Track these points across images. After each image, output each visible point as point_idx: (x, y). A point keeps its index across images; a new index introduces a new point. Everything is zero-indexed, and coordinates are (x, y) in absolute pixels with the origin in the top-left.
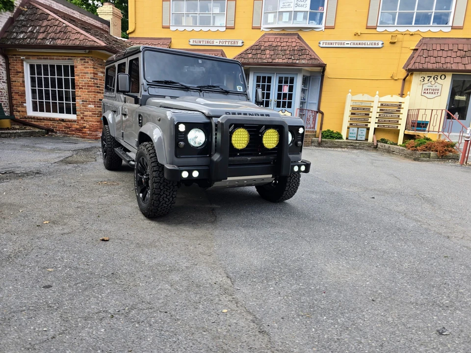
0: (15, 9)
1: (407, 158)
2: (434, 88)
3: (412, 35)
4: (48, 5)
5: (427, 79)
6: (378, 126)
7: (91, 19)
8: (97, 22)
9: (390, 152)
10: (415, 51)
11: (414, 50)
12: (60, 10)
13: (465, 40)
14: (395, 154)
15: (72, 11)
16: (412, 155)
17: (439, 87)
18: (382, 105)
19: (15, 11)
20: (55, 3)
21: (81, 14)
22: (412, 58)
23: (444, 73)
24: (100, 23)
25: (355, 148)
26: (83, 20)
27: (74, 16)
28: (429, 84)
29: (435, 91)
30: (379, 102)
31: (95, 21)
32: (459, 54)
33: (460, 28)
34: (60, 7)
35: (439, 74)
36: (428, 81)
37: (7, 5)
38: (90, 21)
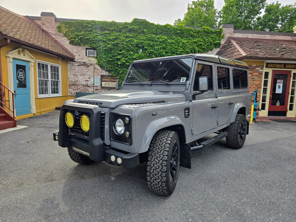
0: (221, 46)
4: (245, 37)
7: (281, 36)
8: (287, 37)
12: (254, 38)
15: (264, 36)
19: (221, 47)
20: (250, 34)
21: (272, 36)
24: (290, 37)
26: (273, 39)
27: (265, 38)
31: (285, 37)
34: (254, 36)
37: (217, 45)
38: (280, 38)
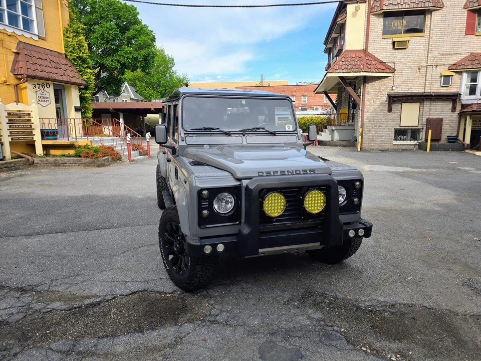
1: (88, 166)
2: (44, 96)
3: (9, 35)
5: (37, 86)
6: (12, 139)
9: (59, 165)
10: (17, 55)
11: (15, 53)
13: (49, 52)
14: (69, 166)
16: (94, 162)
17: (47, 95)
18: (9, 114)
22: (16, 62)
23: (48, 82)
25: (11, 170)
28: (40, 92)
29: (46, 99)
30: (6, 111)
32: (53, 64)
33: (44, 39)
35: (45, 82)
36: (39, 88)
